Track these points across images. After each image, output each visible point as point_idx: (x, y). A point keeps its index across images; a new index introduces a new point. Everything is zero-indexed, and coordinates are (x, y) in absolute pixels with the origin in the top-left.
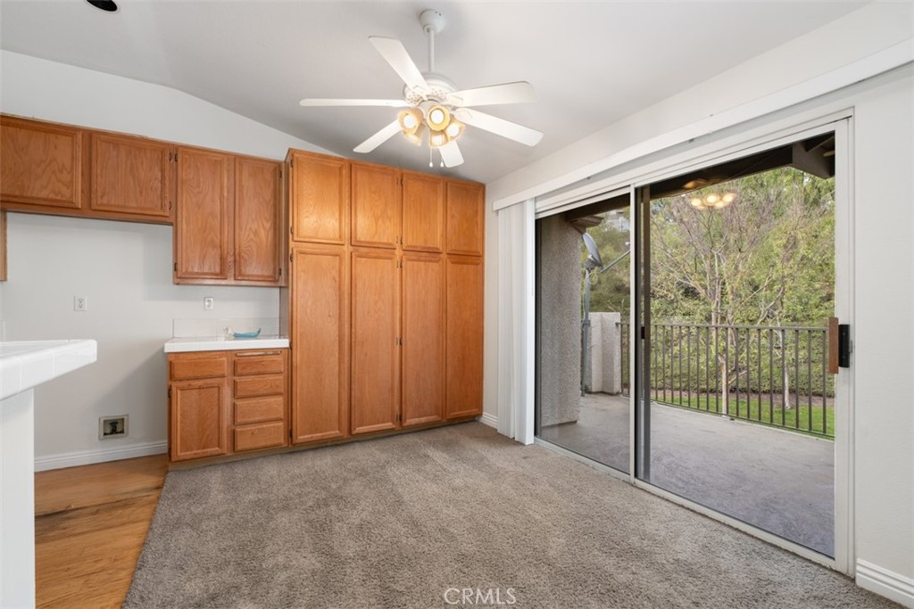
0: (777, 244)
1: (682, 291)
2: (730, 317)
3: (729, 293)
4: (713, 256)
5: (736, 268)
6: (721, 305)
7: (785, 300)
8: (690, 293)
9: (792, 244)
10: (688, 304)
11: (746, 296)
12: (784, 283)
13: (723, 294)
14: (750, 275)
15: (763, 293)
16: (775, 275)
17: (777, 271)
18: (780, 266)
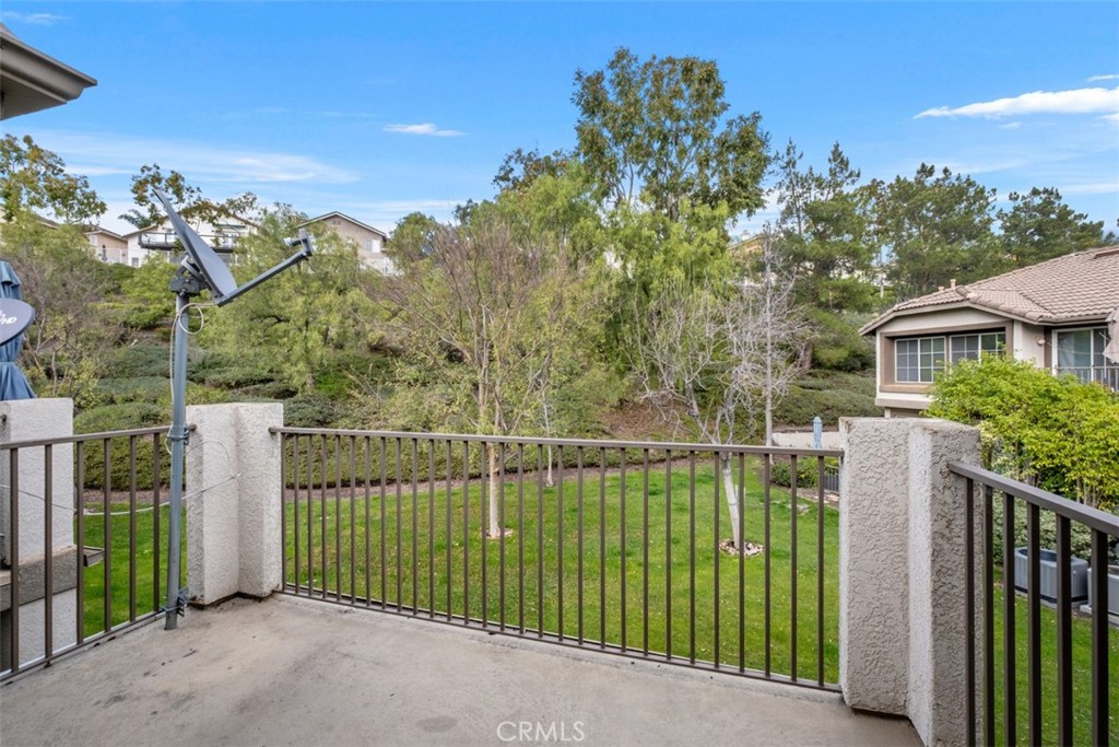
0: (543, 301)
1: (445, 354)
2: (497, 388)
3: (498, 358)
4: (480, 313)
5: (505, 328)
6: (489, 376)
7: (552, 369)
8: (454, 357)
9: (558, 303)
10: (452, 372)
11: (514, 363)
12: (551, 348)
13: (491, 360)
14: (517, 338)
15: (531, 360)
16: (542, 339)
17: (545, 334)
18: (547, 329)
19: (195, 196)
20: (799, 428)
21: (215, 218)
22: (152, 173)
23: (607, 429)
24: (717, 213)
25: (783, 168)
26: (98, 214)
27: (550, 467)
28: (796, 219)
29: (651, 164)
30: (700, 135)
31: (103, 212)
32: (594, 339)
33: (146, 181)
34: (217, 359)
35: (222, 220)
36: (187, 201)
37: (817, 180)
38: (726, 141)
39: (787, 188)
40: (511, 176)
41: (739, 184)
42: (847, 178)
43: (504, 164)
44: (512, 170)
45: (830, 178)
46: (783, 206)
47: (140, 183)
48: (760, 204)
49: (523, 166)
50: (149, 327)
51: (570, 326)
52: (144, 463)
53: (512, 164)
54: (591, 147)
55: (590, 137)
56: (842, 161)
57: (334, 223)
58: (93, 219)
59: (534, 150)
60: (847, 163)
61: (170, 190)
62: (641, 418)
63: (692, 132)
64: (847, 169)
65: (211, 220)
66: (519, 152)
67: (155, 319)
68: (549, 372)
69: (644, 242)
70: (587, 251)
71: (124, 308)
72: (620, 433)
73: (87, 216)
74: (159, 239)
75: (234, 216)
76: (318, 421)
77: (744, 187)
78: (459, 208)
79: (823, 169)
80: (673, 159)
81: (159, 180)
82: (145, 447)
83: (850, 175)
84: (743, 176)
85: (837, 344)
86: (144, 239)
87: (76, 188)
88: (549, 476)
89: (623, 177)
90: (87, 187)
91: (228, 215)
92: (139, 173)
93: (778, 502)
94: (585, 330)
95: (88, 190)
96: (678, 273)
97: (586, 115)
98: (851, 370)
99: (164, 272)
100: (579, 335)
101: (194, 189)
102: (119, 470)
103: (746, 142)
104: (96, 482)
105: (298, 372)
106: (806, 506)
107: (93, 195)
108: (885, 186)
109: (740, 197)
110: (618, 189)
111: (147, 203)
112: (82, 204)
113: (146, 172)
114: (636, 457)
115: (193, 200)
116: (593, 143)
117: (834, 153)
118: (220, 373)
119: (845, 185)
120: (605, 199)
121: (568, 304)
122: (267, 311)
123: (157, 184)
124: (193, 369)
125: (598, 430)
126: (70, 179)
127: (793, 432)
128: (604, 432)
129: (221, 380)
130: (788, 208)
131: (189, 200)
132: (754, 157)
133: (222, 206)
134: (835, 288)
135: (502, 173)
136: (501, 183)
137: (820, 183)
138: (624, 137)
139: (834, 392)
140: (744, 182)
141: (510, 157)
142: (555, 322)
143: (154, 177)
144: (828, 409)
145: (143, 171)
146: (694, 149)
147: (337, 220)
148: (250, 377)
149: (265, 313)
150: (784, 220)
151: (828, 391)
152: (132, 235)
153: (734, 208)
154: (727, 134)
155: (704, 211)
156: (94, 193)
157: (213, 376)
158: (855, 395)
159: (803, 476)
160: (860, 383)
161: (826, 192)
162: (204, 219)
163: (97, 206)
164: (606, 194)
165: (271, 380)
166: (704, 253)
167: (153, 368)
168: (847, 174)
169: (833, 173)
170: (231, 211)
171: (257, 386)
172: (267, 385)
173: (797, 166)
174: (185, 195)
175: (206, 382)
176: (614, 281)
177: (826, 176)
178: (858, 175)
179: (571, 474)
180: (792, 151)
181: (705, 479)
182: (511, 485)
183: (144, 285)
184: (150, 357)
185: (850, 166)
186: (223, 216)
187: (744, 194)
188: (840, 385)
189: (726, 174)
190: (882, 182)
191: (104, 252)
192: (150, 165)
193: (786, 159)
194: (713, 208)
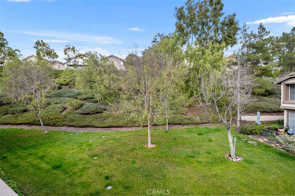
0: (165, 74)
4: (145, 78)
7: (167, 96)
9: (169, 75)
11: (155, 94)
12: (167, 89)
14: (157, 86)
15: (161, 93)
16: (164, 86)
17: (165, 85)
18: (166, 83)
19: (78, 52)
20: (248, 114)
21: (82, 57)
22: (68, 47)
23: (184, 113)
24: (222, 46)
25: (242, 32)
26: (57, 58)
27: (167, 125)
28: (246, 48)
29: (199, 33)
30: (215, 22)
31: (58, 57)
32: (181, 86)
33: (67, 49)
34: (81, 93)
35: (84, 58)
36: (76, 54)
37: (254, 35)
38: (224, 23)
39: (244, 38)
40: (156, 41)
41: (229, 36)
42: (265, 34)
43: (154, 37)
44: (157, 39)
45: (258, 34)
46: (242, 44)
47: (66, 49)
48: (235, 43)
49: (160, 37)
50: (67, 85)
51: (173, 82)
52: (61, 119)
53: (157, 37)
54: (180, 29)
55: (179, 26)
56: (263, 28)
57: (112, 58)
58: (55, 59)
59: (163, 33)
60: (265, 29)
61: (72, 51)
62: (195, 110)
63: (212, 21)
64: (265, 31)
65: (82, 58)
66: (159, 34)
67: (68, 83)
68: (166, 97)
69: (196, 56)
70: (178, 60)
71: (61, 80)
72: (188, 114)
73: (54, 58)
74: (71, 64)
75: (87, 57)
76: (104, 109)
77: (231, 37)
78: (143, 52)
79: (256, 32)
80: (206, 30)
81: (70, 49)
82: (62, 115)
83: (266, 33)
84: (230, 34)
85: (261, 87)
86: (68, 64)
87: (52, 52)
88: (167, 127)
89: (190, 38)
90: (54, 51)
91: (86, 57)
92: (65, 47)
93: (244, 140)
94: (178, 83)
95: (54, 52)
96: (208, 66)
97: (178, 20)
98: (265, 96)
99: (69, 71)
100: (177, 85)
101: (78, 50)
102: (55, 121)
103: (231, 23)
104: (50, 124)
105: (98, 96)
106: (256, 142)
107: (55, 53)
108: (275, 38)
109: (229, 40)
110: (188, 42)
111: (67, 54)
112: (53, 55)
113: (67, 47)
114: (194, 122)
115: (78, 53)
116: (180, 27)
117: (260, 26)
118: (81, 96)
119: (264, 36)
120: (184, 45)
121: (173, 75)
122: (91, 80)
123: (69, 50)
124: (75, 95)
125: (182, 113)
126: (50, 50)
127: (246, 115)
128: (184, 114)
129: (81, 98)
130: (244, 45)
131: (77, 53)
132: (234, 27)
133: (84, 54)
134: (261, 69)
135: (154, 40)
136: (154, 43)
137: (255, 36)
138: (190, 25)
139: (260, 103)
140: (231, 36)
141: (156, 35)
142: (168, 81)
143: (69, 48)
144: (258, 108)
145: (66, 46)
146: (213, 26)
147: (112, 57)
148: (88, 97)
149: (91, 81)
150: (242, 49)
151: (258, 102)
152: (65, 63)
153: (227, 44)
154: (225, 21)
155: (217, 45)
156: (56, 53)
157: (80, 97)
158: (267, 104)
159: (253, 131)
160: (269, 100)
161: (257, 39)
162: (80, 58)
163: (56, 56)
164: (184, 43)
165: (93, 98)
166: (217, 59)
167: (66, 95)
168: (265, 33)
169: (259, 33)
170: (86, 56)
171: (90, 100)
172: (92, 99)
173: (247, 31)
174: (76, 52)
175: (78, 99)
176: (187, 69)
177: (257, 33)
178: (269, 33)
179: (174, 126)
180: (245, 27)
181: (217, 130)
182: (156, 129)
183: (65, 74)
184: (65, 92)
185: (266, 30)
186: (84, 57)
187: (230, 39)
188: (261, 100)
189: (224, 33)
190: (273, 37)
191: (59, 67)
192: (68, 45)
193: (243, 29)
194: (220, 44)
